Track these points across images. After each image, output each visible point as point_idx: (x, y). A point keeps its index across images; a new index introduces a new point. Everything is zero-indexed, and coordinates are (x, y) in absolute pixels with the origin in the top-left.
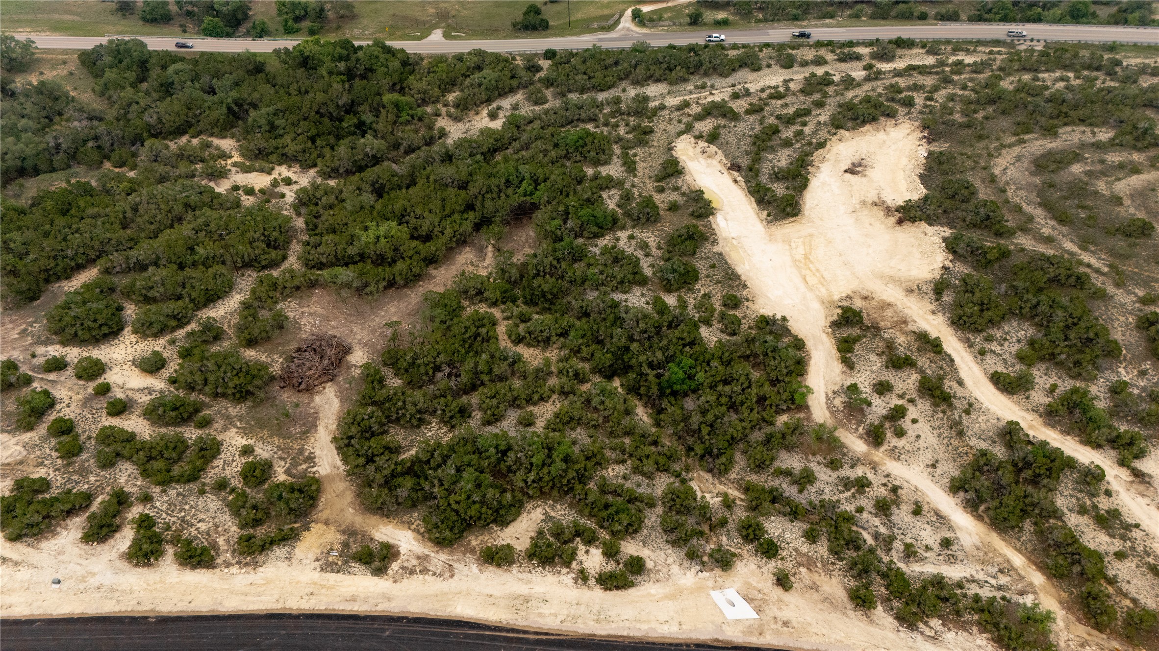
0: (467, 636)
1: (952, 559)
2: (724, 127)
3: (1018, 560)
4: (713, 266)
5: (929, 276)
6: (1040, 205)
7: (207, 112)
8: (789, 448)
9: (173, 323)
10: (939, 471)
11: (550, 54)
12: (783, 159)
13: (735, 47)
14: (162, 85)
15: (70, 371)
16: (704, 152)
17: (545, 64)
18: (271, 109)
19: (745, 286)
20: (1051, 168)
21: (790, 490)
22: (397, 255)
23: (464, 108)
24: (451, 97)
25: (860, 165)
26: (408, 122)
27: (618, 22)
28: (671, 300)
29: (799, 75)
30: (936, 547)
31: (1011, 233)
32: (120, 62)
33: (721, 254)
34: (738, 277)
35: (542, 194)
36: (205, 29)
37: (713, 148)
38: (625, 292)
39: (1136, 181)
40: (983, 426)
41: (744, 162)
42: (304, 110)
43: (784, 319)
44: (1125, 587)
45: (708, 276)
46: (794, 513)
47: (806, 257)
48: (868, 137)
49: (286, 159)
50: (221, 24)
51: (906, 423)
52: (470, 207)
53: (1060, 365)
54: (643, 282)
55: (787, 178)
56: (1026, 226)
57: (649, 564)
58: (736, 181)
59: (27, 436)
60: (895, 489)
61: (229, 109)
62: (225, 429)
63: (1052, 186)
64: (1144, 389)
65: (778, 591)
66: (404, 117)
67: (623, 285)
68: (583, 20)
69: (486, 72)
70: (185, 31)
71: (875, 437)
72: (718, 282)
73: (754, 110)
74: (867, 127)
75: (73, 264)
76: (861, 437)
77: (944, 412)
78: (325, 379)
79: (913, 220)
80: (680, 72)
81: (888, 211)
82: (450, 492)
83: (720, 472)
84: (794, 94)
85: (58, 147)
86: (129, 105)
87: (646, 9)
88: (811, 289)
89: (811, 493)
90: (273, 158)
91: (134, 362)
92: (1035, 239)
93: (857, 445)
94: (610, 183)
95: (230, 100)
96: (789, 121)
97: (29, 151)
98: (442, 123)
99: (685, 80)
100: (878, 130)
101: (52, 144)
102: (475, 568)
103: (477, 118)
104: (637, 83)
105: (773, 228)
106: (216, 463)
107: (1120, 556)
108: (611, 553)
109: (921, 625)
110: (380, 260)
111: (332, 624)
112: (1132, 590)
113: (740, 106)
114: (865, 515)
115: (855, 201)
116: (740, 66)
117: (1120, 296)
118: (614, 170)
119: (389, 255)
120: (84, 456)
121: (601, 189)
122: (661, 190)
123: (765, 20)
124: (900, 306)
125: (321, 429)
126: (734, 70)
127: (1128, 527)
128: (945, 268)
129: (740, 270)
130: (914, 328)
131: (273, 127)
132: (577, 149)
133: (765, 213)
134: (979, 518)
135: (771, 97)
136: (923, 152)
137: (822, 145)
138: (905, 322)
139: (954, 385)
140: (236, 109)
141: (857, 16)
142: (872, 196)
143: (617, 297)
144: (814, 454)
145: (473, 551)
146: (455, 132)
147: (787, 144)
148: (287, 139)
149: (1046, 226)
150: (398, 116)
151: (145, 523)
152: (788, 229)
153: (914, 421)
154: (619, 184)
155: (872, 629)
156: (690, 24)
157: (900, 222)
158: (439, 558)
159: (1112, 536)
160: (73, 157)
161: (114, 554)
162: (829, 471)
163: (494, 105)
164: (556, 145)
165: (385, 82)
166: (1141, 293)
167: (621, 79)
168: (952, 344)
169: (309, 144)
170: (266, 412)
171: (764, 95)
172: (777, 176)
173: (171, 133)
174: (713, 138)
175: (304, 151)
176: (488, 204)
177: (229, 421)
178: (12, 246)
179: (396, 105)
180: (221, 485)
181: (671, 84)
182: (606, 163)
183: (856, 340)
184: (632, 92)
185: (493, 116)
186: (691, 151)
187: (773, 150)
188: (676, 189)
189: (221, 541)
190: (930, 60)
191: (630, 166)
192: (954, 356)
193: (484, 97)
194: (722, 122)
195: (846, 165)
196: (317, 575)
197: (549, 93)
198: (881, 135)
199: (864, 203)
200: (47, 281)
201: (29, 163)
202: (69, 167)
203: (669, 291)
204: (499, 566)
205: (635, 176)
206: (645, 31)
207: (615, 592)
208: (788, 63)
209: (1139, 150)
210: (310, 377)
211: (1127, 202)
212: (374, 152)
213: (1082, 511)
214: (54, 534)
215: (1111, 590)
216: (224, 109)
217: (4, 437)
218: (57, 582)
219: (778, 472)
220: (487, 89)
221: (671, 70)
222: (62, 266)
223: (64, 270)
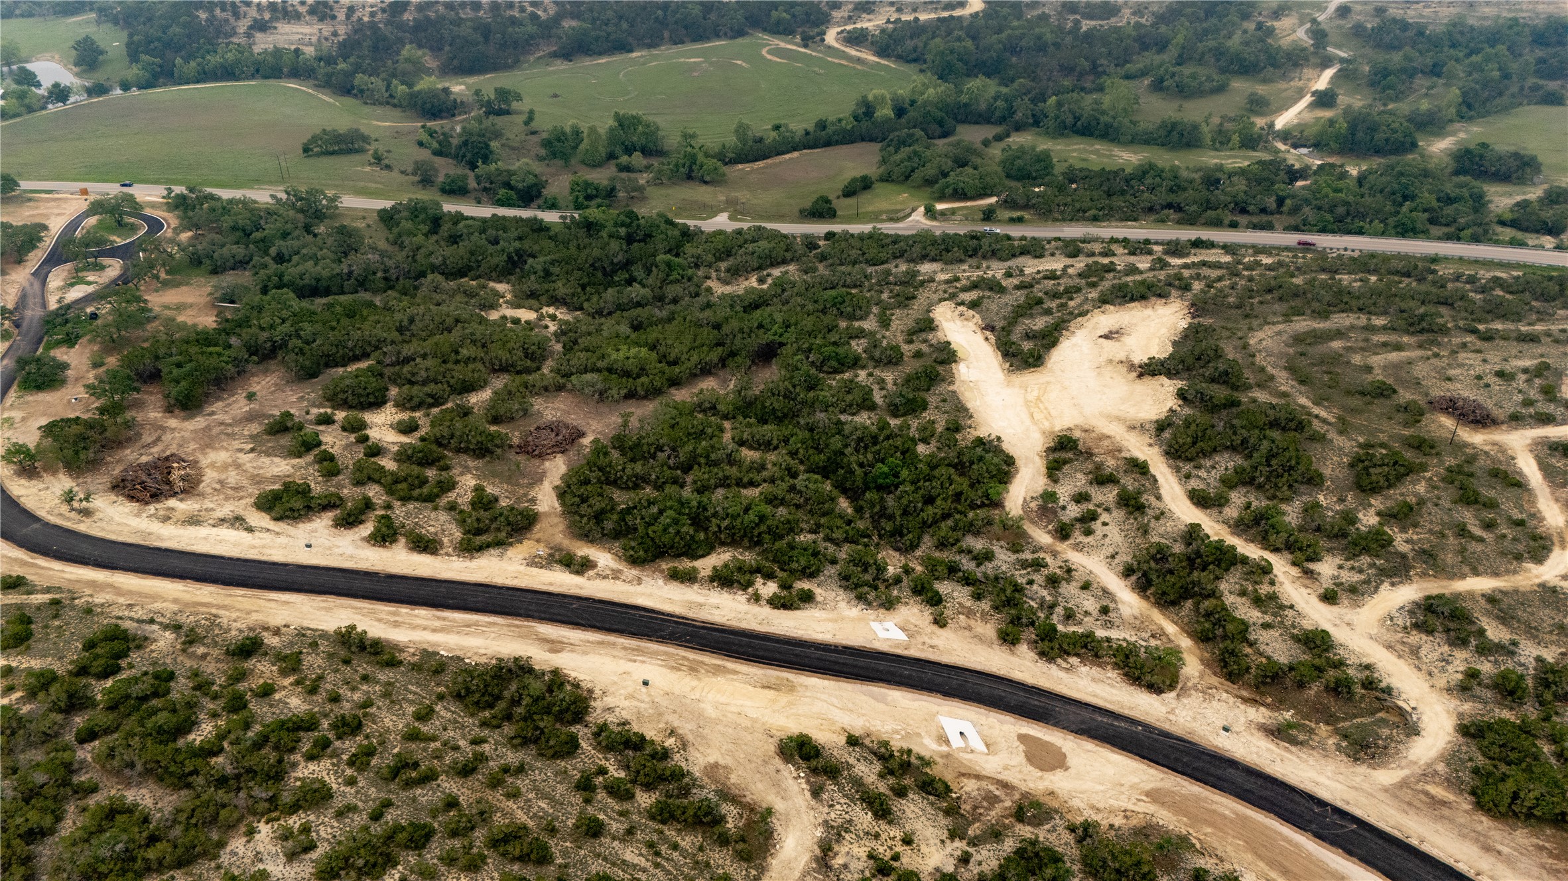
0: (644, 616)
1: (1109, 624)
2: (989, 297)
3: (1171, 629)
4: (944, 401)
5: (1155, 417)
6: (1285, 368)
7: (489, 259)
8: (976, 534)
9: (430, 400)
10: (1118, 559)
11: (830, 237)
12: (1039, 323)
14: (450, 236)
15: (336, 426)
16: (961, 315)
17: (823, 245)
18: (548, 258)
19: (971, 417)
20: (1308, 341)
21: (967, 564)
22: (643, 371)
23: (735, 273)
24: (723, 266)
25: (1117, 332)
26: (677, 281)
27: (909, 215)
28: (894, 422)
29: (1080, 264)
30: (1095, 613)
31: (1249, 387)
32: (416, 217)
33: (955, 392)
34: (967, 410)
35: (790, 336)
36: (499, 200)
37: (972, 313)
38: (854, 414)
39: (1394, 356)
40: (1169, 529)
41: (999, 324)
42: (579, 261)
43: (999, 438)
44: (1262, 647)
45: (936, 408)
46: (967, 581)
47: (1038, 399)
48: (1133, 312)
49: (555, 301)
50: (515, 197)
51: (1097, 526)
52: (719, 344)
53: (1260, 487)
54: (872, 407)
55: (1038, 338)
56: (1266, 382)
57: (819, 598)
58: (987, 339)
59: (296, 461)
60: (1069, 571)
61: (510, 257)
62: (462, 474)
63: (1302, 354)
64: (1337, 512)
65: (935, 628)
66: (675, 276)
67: (852, 409)
68: (873, 212)
69: (763, 243)
70: (479, 202)
71: (1063, 533)
72: (946, 412)
73: (1024, 287)
74: (1133, 304)
76: (1049, 532)
77: (1136, 519)
78: (556, 449)
79: (1153, 374)
80: (957, 252)
81: (1132, 367)
82: (649, 524)
83: (907, 549)
84: (1069, 277)
85: (350, 273)
86: (418, 248)
87: (940, 206)
88: (1035, 424)
89: (989, 568)
90: (544, 298)
91: (391, 426)
92: (1271, 394)
93: (1042, 536)
94: (861, 334)
95: (511, 249)
96: (1056, 296)
97: (326, 273)
98: (712, 284)
99: (961, 261)
100: (1146, 307)
101: (346, 271)
102: (661, 582)
103: (745, 283)
104: (912, 261)
105: (1012, 376)
106: (450, 494)
107: (1266, 626)
108: (785, 586)
109: (1059, 661)
110: (626, 374)
111: (530, 596)
112: (1268, 650)
113: (1011, 282)
114: (1035, 587)
115: (1102, 360)
116: (1022, 254)
117: (1340, 441)
118: (869, 324)
119: (636, 371)
120: (341, 477)
121: (851, 338)
122: (910, 342)
123: (1064, 220)
124: (1118, 438)
125: (546, 483)
126: (1014, 256)
127: (1282, 607)
128: (1171, 410)
129: (969, 405)
130: (1128, 456)
131: (547, 274)
132: (834, 305)
134: (1146, 598)
135: (1046, 278)
136: (1184, 324)
137: (1083, 314)
138: (1120, 451)
139: (1152, 499)
140: (516, 258)
141: (1163, 221)
142: (1122, 356)
143: (843, 418)
144: (998, 540)
145: (662, 571)
146: (719, 289)
147: (1048, 312)
148: (559, 284)
149: (1284, 382)
150: (668, 275)
151: (385, 521)
152: (1031, 379)
153: (1105, 524)
154: (870, 335)
155: (1012, 659)
156: (983, 220)
157: (1140, 376)
158: (631, 572)
159: (1264, 613)
160: (363, 284)
161: (357, 537)
162: (1009, 554)
163: (765, 272)
164: (816, 302)
165: (662, 246)
166: (1361, 440)
167: (895, 257)
168: (1160, 468)
169: (579, 290)
170: (499, 467)
171: (1039, 276)
172: (1028, 336)
173: (452, 274)
174: (975, 304)
175: (573, 295)
176: (738, 341)
177: (466, 470)
178: (302, 333)
179: (669, 264)
180: (452, 507)
181: (946, 263)
182: (862, 318)
183: (1065, 462)
184: (903, 267)
185: (761, 281)
186: (948, 314)
187: (1031, 316)
188: (925, 341)
189: (446, 540)
190: (1227, 259)
191: (885, 323)
192: (1159, 477)
193: (756, 265)
194: (987, 293)
195: (1104, 331)
196: (522, 568)
197: (820, 265)
198: (1149, 312)
199: (1111, 361)
200: (326, 366)
201: (324, 283)
202: (357, 292)
203: (895, 416)
204: (682, 582)
205: (888, 330)
206: (933, 223)
207: (782, 611)
208: (1074, 254)
209: (1412, 334)
210: (543, 446)
211: (1377, 371)
212: (638, 299)
213: (1243, 593)
214: (310, 520)
215: (1248, 650)
216: (505, 257)
217: (277, 460)
218: (309, 546)
219: (961, 551)
220: (759, 257)
221: (948, 251)
222: (341, 352)
223: (343, 357)
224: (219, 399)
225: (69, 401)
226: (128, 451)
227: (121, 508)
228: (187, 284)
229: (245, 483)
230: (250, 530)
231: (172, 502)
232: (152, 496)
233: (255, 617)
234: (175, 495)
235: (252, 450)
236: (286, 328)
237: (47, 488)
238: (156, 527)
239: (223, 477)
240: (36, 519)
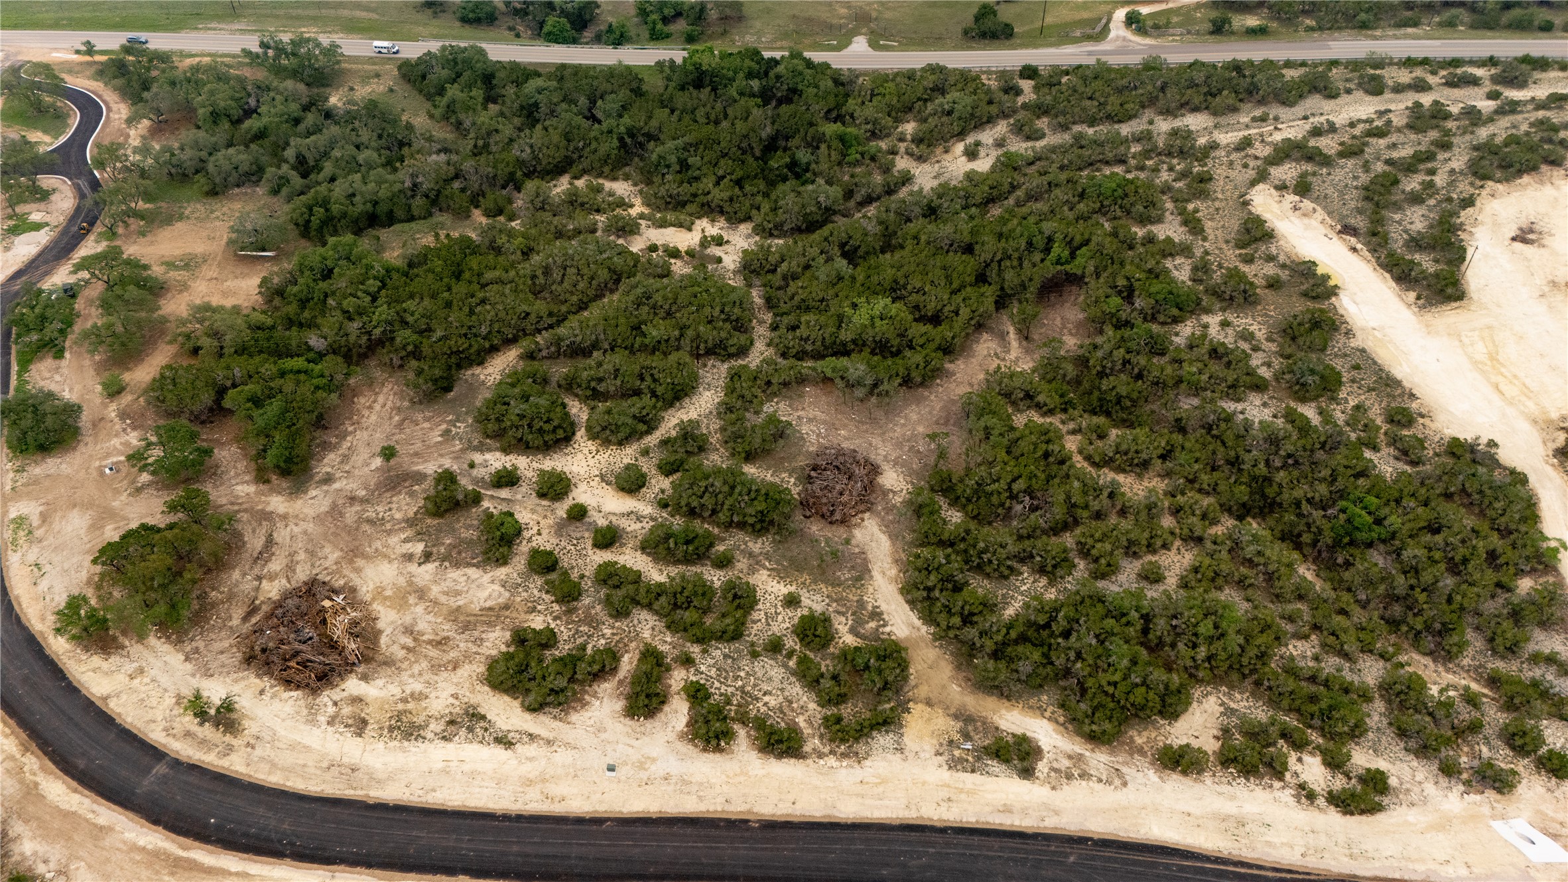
0: (1182, 869)
2: (1314, 174)
4: (1358, 367)
7: (594, 145)
8: (1545, 624)
11: (1029, 72)
12: (1417, 220)
13: (1289, 64)
14: (522, 107)
15: (524, 488)
16: (1295, 209)
17: (1026, 85)
18: (680, 142)
19: (1412, 396)
21: (1559, 684)
22: (905, 344)
23: (928, 144)
24: (909, 128)
25: (1532, 231)
26: (857, 163)
27: (1107, 28)
28: (1309, 412)
29: (1399, 106)
32: (459, 75)
33: (1363, 351)
34: (1398, 383)
35: (1084, 262)
36: (549, 33)
37: (1307, 204)
38: (1239, 400)
41: (1361, 224)
42: (723, 144)
43: (1492, 444)
45: (1353, 381)
47: (1493, 357)
48: (1530, 192)
49: (710, 210)
50: (568, 26)
52: (981, 278)
54: (1259, 386)
55: (1433, 248)
57: (1393, 781)
58: (1354, 250)
59: (502, 572)
61: (621, 139)
62: (752, 571)
66: (854, 156)
67: (1234, 390)
68: (1057, 26)
69: (953, 95)
70: (518, 36)
72: (1370, 390)
73: (1350, 151)
74: (1526, 179)
75: (487, 345)
78: (862, 507)
80: (1227, 97)
82: (1096, 668)
83: (1446, 655)
84: (1399, 130)
85: (415, 187)
86: (489, 133)
87: (1145, 10)
88: (1511, 402)
90: (690, 208)
91: (602, 477)
94: (1170, 249)
95: (622, 129)
96: (1409, 167)
97: (382, 191)
98: (902, 163)
99: (1234, 110)
100: (1542, 182)
101: (408, 184)
102: (1152, 775)
103: (948, 157)
104: (1168, 112)
105: (1428, 317)
106: (755, 615)
108: (1334, 763)
110: (882, 348)
111: (995, 843)
113: (1329, 145)
115: (1540, 281)
116: (1310, 92)
118: (1170, 229)
119: (896, 342)
120: (586, 601)
121: (1165, 256)
122: (1249, 260)
123: (1320, 28)
125: (876, 574)
126: (1300, 96)
129: (1399, 376)
131: (684, 166)
133: (1412, 295)
135: (1368, 134)
137: (1469, 202)
140: (628, 141)
141: (1451, 24)
142: (1563, 273)
143: (1230, 406)
145: (1141, 751)
146: (925, 175)
147: (1416, 199)
148: (708, 183)
150: (844, 154)
151: (697, 694)
152: (1448, 317)
154: (1185, 250)
156: (1212, 33)
158: (1099, 759)
160: (436, 201)
161: (670, 734)
163: (970, 140)
164: (1082, 195)
165: (818, 108)
167: (1143, 107)
169: (737, 189)
170: (795, 549)
171: (1357, 131)
172: (1416, 243)
173: (548, 173)
174: (1303, 188)
175: (731, 200)
176: (1009, 275)
177: (755, 563)
178: (410, 319)
179: (842, 139)
180: (774, 647)
181: (1215, 114)
182: (1159, 220)
184: (1163, 126)
185: (971, 154)
186: (1275, 207)
187: (1397, 207)
188: (1271, 258)
189: (801, 721)
191: (1193, 224)
193: (956, 129)
194: (1309, 167)
195: (1514, 230)
196: (945, 775)
197: (1043, 123)
198: (1548, 190)
199: (1554, 284)
200: (459, 367)
201: (382, 209)
202: (430, 215)
203: (1303, 400)
204: (1185, 773)
205: (1205, 239)
206: (1148, 41)
207: (1358, 818)
208: (1375, 88)
210: (844, 505)
212: (829, 203)
214: (583, 704)
216: (616, 143)
217: (473, 572)
218: (611, 769)
219: (1535, 659)
220: (960, 118)
221: (1214, 96)
222: (475, 347)
223: (478, 353)
224: (327, 447)
225: (102, 474)
226: (236, 574)
227: (277, 705)
228: (181, 218)
229: (448, 629)
230: (504, 741)
231: (353, 685)
232: (319, 679)
234: (348, 667)
235: (427, 557)
236: (383, 312)
237: (141, 671)
238: (350, 748)
239: (408, 619)
240: (156, 754)
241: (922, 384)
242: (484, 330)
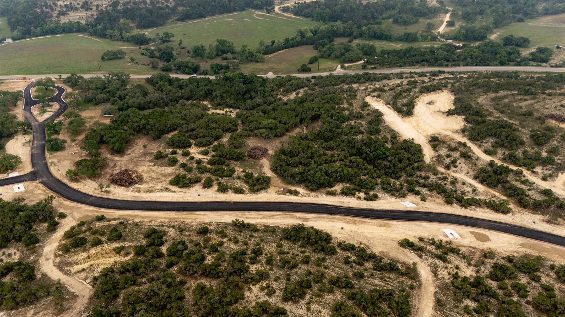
1: (477, 195)
2: (382, 94)
3: (497, 194)
4: (386, 129)
5: (460, 128)
6: (494, 109)
7: (198, 93)
8: (420, 170)
9: (208, 143)
10: (469, 175)
11: (314, 77)
12: (404, 101)
13: (380, 74)
14: (179, 86)
15: (179, 155)
17: (313, 81)
19: (398, 133)
20: (497, 100)
21: (422, 181)
22: (276, 128)
23: (286, 92)
24: (282, 90)
25: (432, 102)
26: (268, 96)
27: (336, 69)
28: (373, 137)
29: (405, 81)
30: (471, 192)
31: (486, 116)
32: (162, 79)
33: (388, 126)
34: (395, 131)
35: (322, 111)
36: (187, 72)
37: (379, 99)
38: (357, 136)
39: (526, 103)
40: (483, 163)
41: (391, 102)
42: (232, 92)
43: (413, 139)
44: (532, 197)
45: (384, 131)
46: (424, 186)
47: (417, 125)
48: (433, 95)
49: (228, 106)
50: (192, 71)
51: (457, 164)
52: (297, 116)
53: (505, 147)
54: (362, 133)
55: (407, 106)
56: (491, 114)
57: (379, 196)
58: (389, 107)
59: (173, 167)
60: (456, 179)
61: (206, 92)
62: (235, 167)
63: (498, 104)
64: (534, 153)
65: (422, 202)
67: (355, 134)
68: (323, 69)
69: (293, 81)
70: (178, 74)
71: (448, 167)
72: (388, 133)
73: (391, 89)
74: (432, 93)
75: (169, 129)
76: (443, 168)
77: (469, 161)
78: (263, 157)
79: (452, 114)
80: (363, 80)
81: (443, 113)
82: (313, 177)
83: (398, 178)
84: (404, 85)
86: (170, 91)
87: (346, 65)
88: (420, 133)
89: (429, 181)
90: (224, 105)
91: (198, 153)
92: (494, 117)
93: (441, 169)
94: (344, 109)
95: (206, 89)
96: (405, 92)
97: (142, 102)
98: (279, 96)
99: (365, 83)
100: (436, 93)
101: (149, 100)
102: (325, 196)
103: (292, 95)
104: (347, 84)
105: (404, 119)
106: (235, 174)
107: (529, 190)
108: (366, 193)
109: (469, 208)
110: (271, 129)
111: (286, 204)
112: (534, 197)
113: (386, 88)
114: (447, 186)
115: (432, 111)
116: (384, 79)
117: (524, 130)
118: (345, 105)
119: (274, 127)
120: (194, 171)
121: (342, 110)
122: (363, 110)
123: (390, 67)
124: (451, 136)
125: (265, 167)
126: (382, 80)
127: (531, 184)
128: (464, 125)
129: (395, 129)
130: (457, 141)
131: (222, 97)
132: (331, 100)
133: (401, 115)
134: (484, 185)
135: (397, 86)
136: (453, 98)
137: (418, 97)
138: (453, 140)
139: (472, 154)
140: (207, 92)
141: (423, 65)
142: (437, 109)
143: (354, 137)
144: (428, 172)
145: (323, 192)
146: (285, 99)
147: (405, 97)
148: (228, 100)
149: (498, 114)
150: (264, 95)
151: (219, 184)
152: (409, 119)
153: (460, 163)
154: (347, 109)
155: (453, 209)
156: (363, 69)
157: (448, 115)
158: (313, 194)
159: (527, 186)
160: (156, 105)
161: (213, 191)
162: (434, 176)
163: (298, 91)
164: (324, 99)
165: (258, 85)
166: (530, 130)
167: (342, 83)
168: (469, 144)
169: (236, 101)
170: (245, 163)
171: (394, 86)
172: (403, 105)
173: (186, 99)
174: (378, 96)
175: (234, 103)
176: (303, 115)
177: (235, 165)
178: (149, 123)
179: (263, 91)
180: (239, 178)
181: (360, 84)
182: (342, 104)
183: (438, 145)
184: (346, 86)
185: (297, 94)
186: (371, 100)
187: (400, 99)
188: (368, 110)
189: (244, 189)
190: (452, 76)
191: (351, 105)
192: (471, 147)
193: (294, 89)
195: (427, 102)
196: (277, 195)
197: (316, 87)
198: (438, 95)
199: (435, 111)
200: (163, 134)
201: (142, 105)
202: (154, 108)
203: (372, 135)
204: (332, 195)
205: (353, 107)
206: (346, 71)
207: (370, 202)
208: (401, 78)
209: (527, 95)
210: (257, 155)
211: (524, 108)
212: (260, 103)
213: (517, 181)
214: (193, 187)
215: (527, 198)
216: (204, 92)
217: (166, 168)
218: (199, 195)
219: (417, 177)
220: (294, 86)
221: (360, 80)
222: (166, 129)
223: (167, 131)
224: (128, 149)
225: (72, 154)
226: (107, 170)
227: (119, 189)
228: (88, 109)
229: (160, 176)
230: (174, 192)
231: (137, 186)
232: (129, 184)
233: (198, 220)
234: (137, 183)
235: (155, 165)
236: (143, 121)
237: (86, 185)
238: (138, 194)
239: (150, 175)
240: (92, 196)
241: (280, 136)
242: (169, 126)
